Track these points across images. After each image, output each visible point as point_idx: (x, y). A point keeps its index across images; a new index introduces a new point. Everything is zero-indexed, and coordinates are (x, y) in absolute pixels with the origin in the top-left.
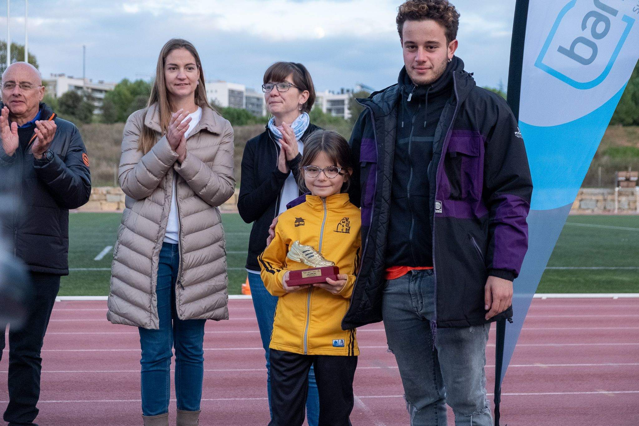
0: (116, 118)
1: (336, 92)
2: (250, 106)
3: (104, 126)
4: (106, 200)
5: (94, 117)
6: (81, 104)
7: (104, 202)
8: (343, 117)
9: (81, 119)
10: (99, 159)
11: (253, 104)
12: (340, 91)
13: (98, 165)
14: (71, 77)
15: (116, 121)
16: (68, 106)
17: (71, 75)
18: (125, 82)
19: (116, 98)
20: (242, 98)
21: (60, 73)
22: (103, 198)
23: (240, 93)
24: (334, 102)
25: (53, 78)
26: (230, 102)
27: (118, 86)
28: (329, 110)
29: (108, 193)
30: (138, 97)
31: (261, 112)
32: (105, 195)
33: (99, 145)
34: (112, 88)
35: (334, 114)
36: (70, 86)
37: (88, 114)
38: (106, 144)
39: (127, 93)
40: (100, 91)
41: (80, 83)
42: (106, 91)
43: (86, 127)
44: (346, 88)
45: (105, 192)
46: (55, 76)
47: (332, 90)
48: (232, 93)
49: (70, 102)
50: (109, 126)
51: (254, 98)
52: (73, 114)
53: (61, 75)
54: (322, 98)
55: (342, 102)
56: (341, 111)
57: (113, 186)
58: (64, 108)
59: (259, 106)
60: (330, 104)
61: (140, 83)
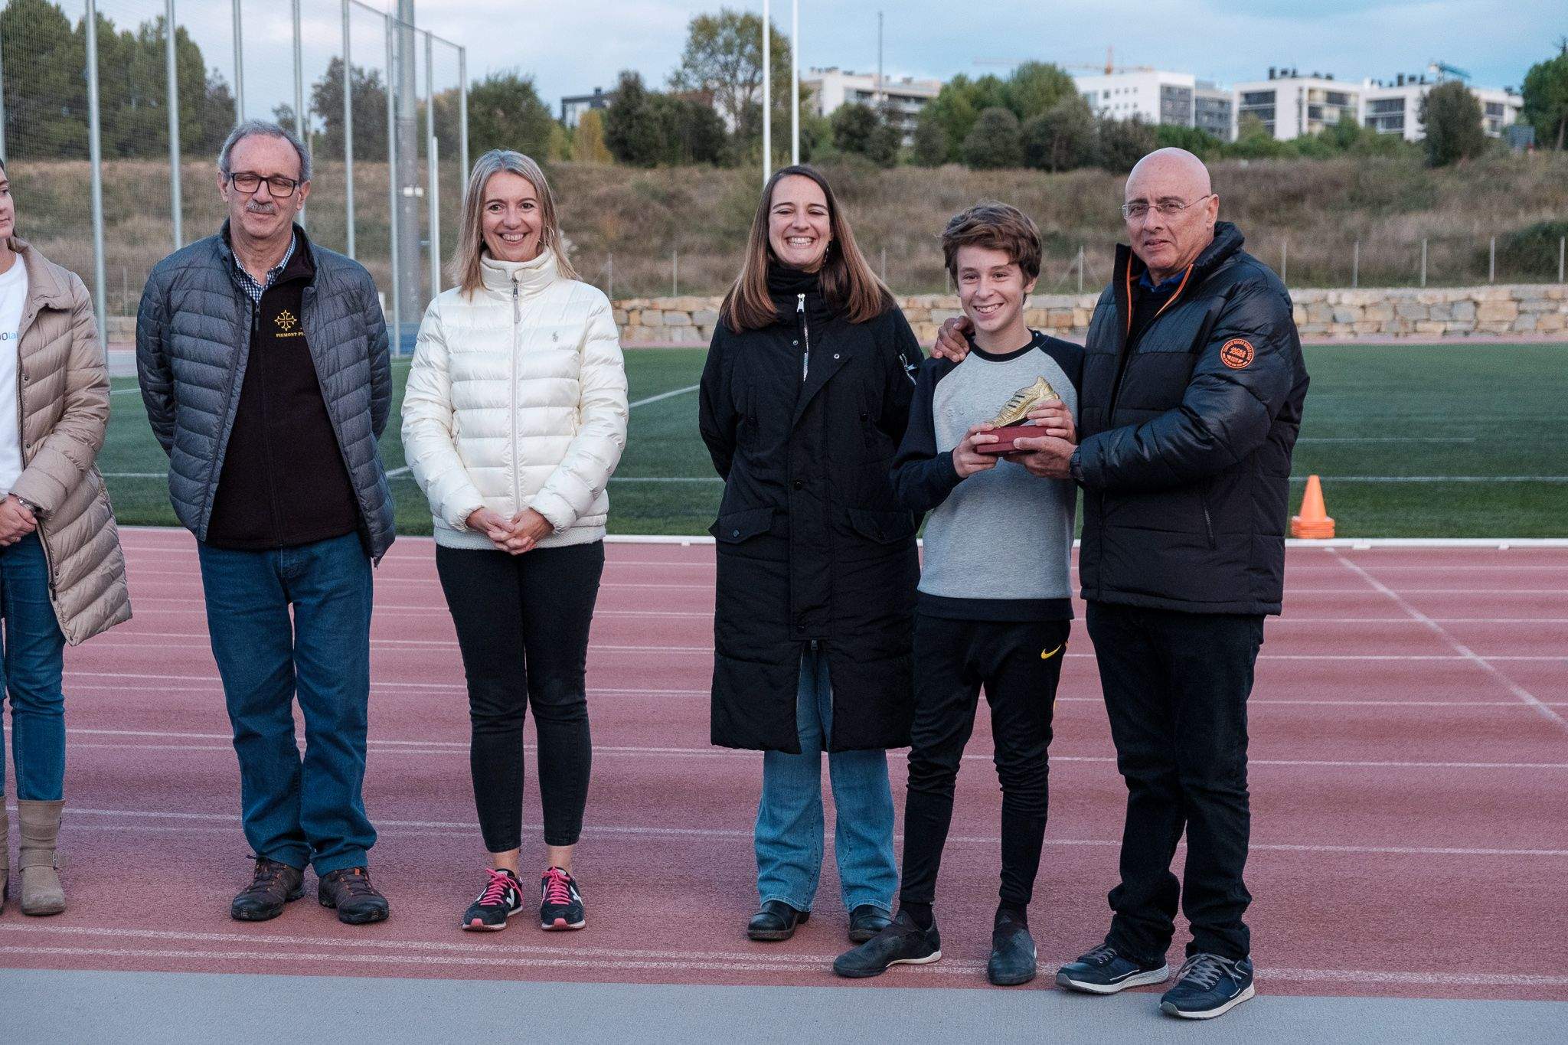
0: (943, 155)
1: (1385, 83)
2: (1206, 118)
3: (920, 172)
4: (930, 320)
5: (901, 155)
6: (877, 129)
7: (926, 324)
8: (1402, 135)
9: (876, 160)
10: (913, 238)
11: (1210, 114)
12: (1395, 80)
13: (911, 252)
14: (850, 74)
15: (944, 162)
16: (852, 134)
17: (848, 69)
18: (960, 82)
19: (942, 114)
20: (1188, 102)
21: (829, 65)
22: (926, 316)
23: (1185, 92)
24: (1381, 105)
25: (816, 77)
26: (1163, 113)
27: (945, 89)
28: (1372, 121)
29: (934, 306)
30: (987, 111)
31: (1228, 132)
32: (929, 311)
33: (912, 210)
34: (934, 93)
35: (1381, 129)
36: (847, 90)
37: (891, 149)
38: (925, 208)
39: (965, 104)
40: (906, 98)
41: (867, 85)
42: (919, 100)
43: (886, 174)
44: (1407, 73)
45: (928, 305)
46: (820, 71)
47: (1377, 79)
48: (1167, 92)
49: (856, 126)
50: (930, 172)
51: (1212, 100)
52: (861, 149)
53: (830, 70)
54: (1357, 95)
55: (1400, 103)
56: (1399, 121)
57: (942, 292)
58: (843, 138)
59: (1224, 117)
60: (1373, 107)
61: (989, 82)
